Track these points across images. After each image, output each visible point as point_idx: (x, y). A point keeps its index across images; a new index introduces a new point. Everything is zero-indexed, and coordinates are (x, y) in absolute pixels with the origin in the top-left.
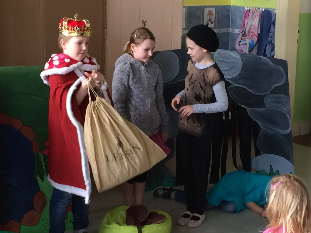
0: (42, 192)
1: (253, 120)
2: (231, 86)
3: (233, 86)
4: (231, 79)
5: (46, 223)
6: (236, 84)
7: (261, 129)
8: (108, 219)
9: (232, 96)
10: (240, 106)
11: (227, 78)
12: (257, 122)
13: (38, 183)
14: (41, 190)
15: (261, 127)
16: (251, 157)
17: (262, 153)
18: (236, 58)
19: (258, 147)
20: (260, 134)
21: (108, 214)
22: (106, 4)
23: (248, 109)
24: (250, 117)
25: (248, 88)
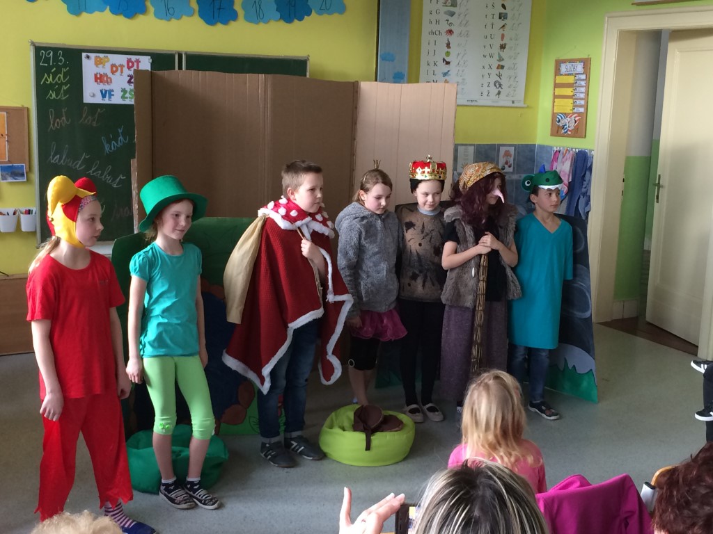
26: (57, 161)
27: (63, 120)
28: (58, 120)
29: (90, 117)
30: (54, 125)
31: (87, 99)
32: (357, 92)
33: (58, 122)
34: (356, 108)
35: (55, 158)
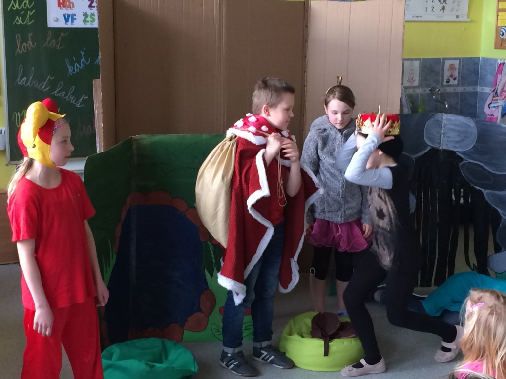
0: (211, 291)
1: (491, 206)
2: (463, 163)
3: (466, 162)
4: (464, 153)
5: (215, 329)
6: (470, 159)
7: (502, 219)
8: (291, 328)
9: (464, 173)
10: (475, 188)
11: (459, 152)
12: (496, 209)
13: (205, 278)
14: (209, 287)
15: (501, 215)
16: (488, 256)
17: (503, 249)
18: (470, 126)
19: (498, 242)
20: (501, 225)
21: (291, 322)
22: (306, 57)
23: (485, 192)
24: (487, 202)
25: (485, 165)
26: (24, 83)
27: (29, 45)
28: (24, 44)
29: (54, 41)
30: (20, 49)
31: (52, 23)
32: (307, 11)
33: (24, 47)
34: (307, 26)
35: (22, 81)
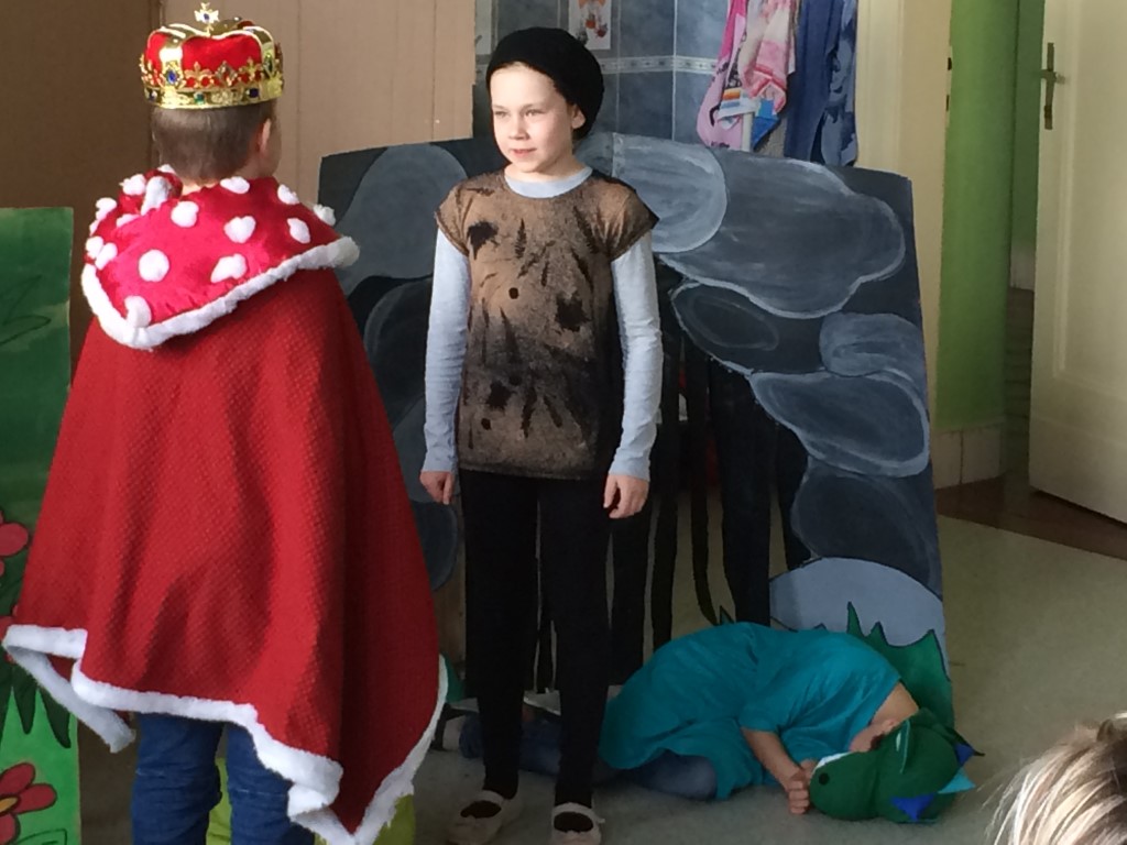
2: (682, 288)
3: (691, 286)
4: (684, 258)
6: (705, 277)
9: (685, 324)
10: (723, 366)
12: (790, 431)
16: (770, 576)
18: (702, 170)
23: (756, 379)
